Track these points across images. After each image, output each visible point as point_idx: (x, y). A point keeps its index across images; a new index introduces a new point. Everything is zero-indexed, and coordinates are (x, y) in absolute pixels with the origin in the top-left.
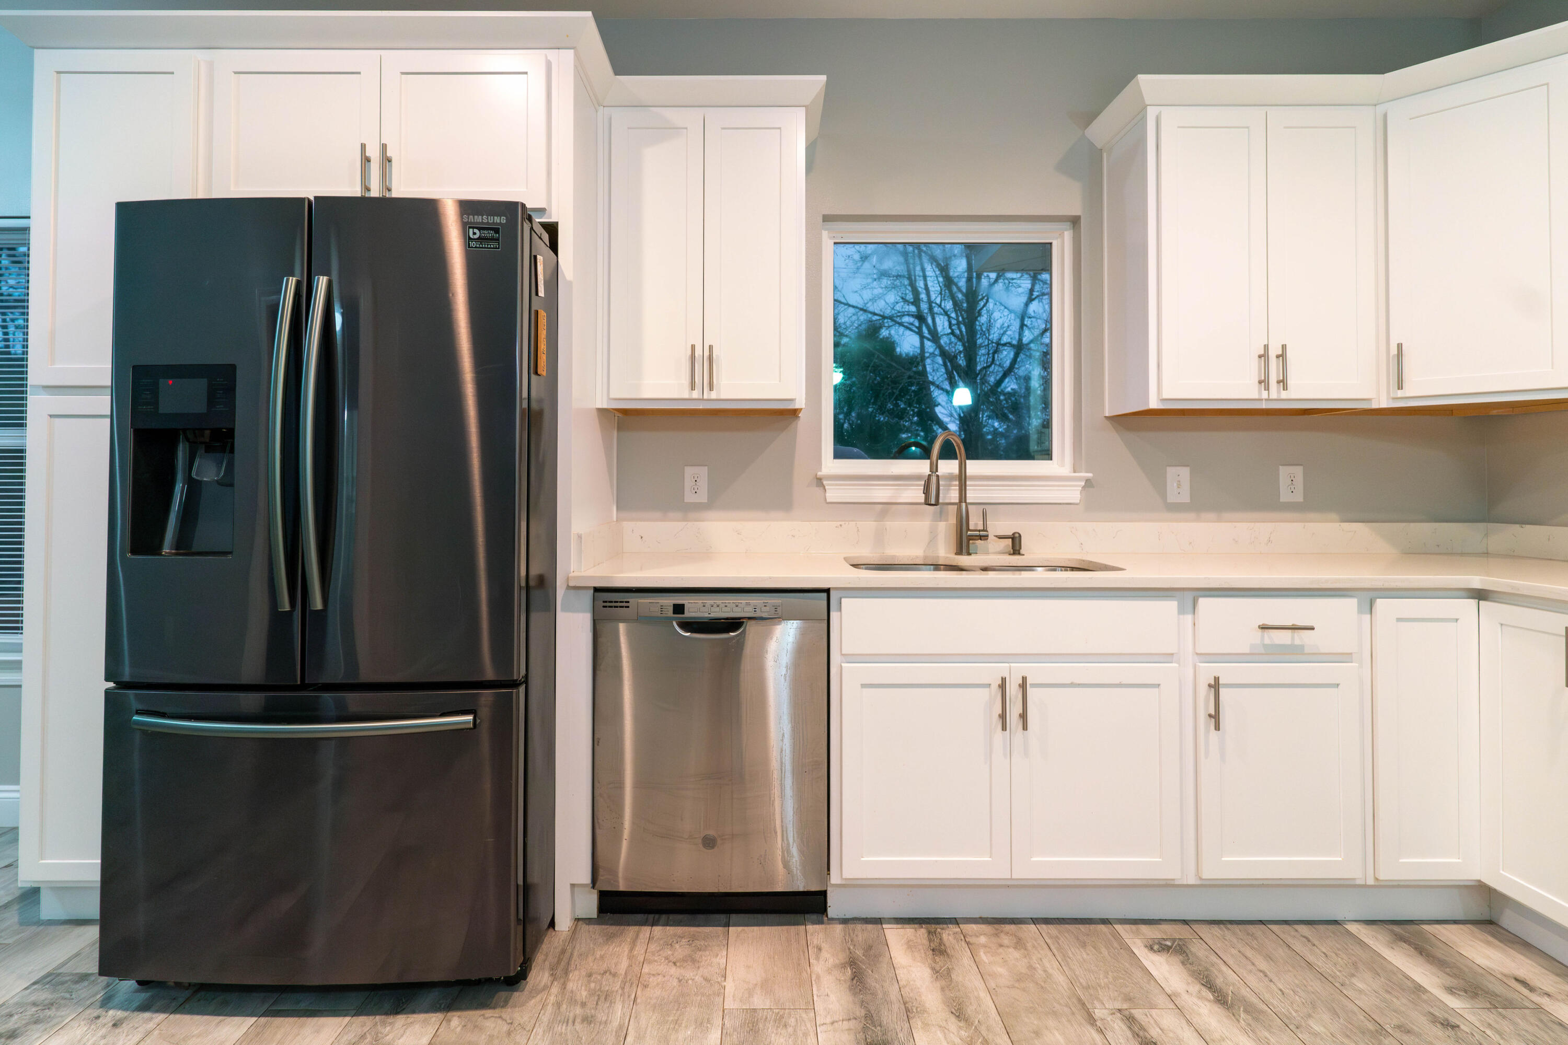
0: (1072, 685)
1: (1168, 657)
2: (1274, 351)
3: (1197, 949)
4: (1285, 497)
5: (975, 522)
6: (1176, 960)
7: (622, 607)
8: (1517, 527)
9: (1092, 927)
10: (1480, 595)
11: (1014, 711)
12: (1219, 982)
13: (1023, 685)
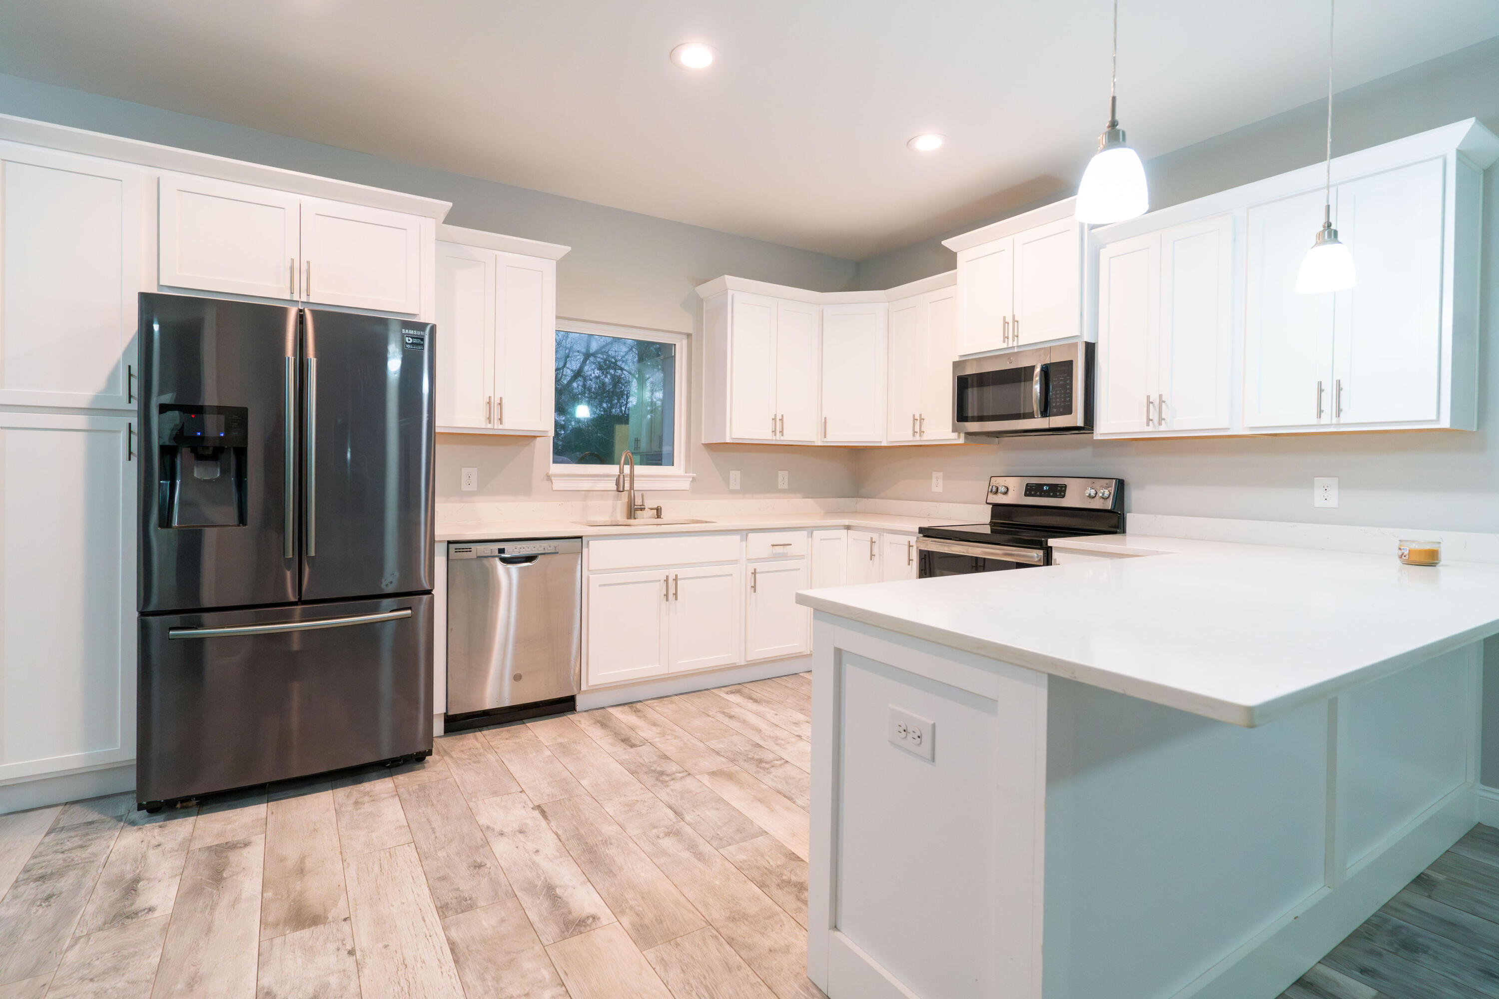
0: (697, 578)
1: (736, 561)
2: (779, 417)
3: (745, 690)
4: (781, 486)
5: (638, 502)
6: (738, 694)
7: (467, 551)
8: (866, 499)
9: (702, 692)
10: (848, 528)
11: (672, 591)
12: (755, 697)
13: (676, 580)
